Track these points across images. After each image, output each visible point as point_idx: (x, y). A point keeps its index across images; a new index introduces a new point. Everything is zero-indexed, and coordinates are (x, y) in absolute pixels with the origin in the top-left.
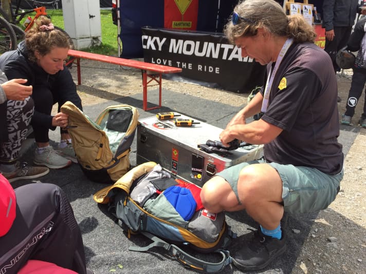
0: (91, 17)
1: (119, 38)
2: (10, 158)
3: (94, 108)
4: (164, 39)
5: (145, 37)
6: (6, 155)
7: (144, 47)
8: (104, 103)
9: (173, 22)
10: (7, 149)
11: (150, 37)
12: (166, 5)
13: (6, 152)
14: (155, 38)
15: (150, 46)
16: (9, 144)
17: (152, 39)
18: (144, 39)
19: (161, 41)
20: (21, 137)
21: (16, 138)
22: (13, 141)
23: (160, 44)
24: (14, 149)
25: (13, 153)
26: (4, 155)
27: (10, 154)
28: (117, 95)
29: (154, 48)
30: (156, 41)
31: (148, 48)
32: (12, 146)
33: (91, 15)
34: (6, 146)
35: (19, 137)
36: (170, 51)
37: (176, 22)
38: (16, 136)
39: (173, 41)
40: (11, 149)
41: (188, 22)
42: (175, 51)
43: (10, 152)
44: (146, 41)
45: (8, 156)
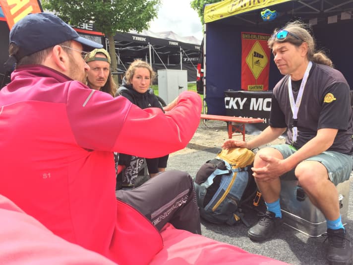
0: (180, 88)
1: (205, 101)
2: (129, 183)
3: (186, 156)
4: (245, 99)
5: (227, 99)
6: (127, 180)
7: (227, 107)
8: (194, 152)
9: (249, 86)
10: (128, 175)
11: (232, 99)
12: (242, 73)
13: (127, 177)
14: (236, 99)
15: (232, 106)
16: (130, 171)
17: (234, 100)
18: (227, 101)
19: (242, 101)
20: (139, 166)
21: (135, 166)
22: (133, 168)
23: (242, 104)
24: (133, 175)
25: (132, 179)
26: (125, 180)
27: (130, 179)
28: (204, 147)
29: (235, 107)
30: (237, 101)
31: (230, 108)
32: (132, 172)
33: (180, 86)
34: (128, 172)
35: (137, 166)
36: (251, 108)
37: (250, 86)
38: (136, 164)
39: (253, 100)
40: (131, 175)
41: (260, 85)
42: (256, 109)
43: (130, 177)
44: (228, 102)
45: (129, 180)
